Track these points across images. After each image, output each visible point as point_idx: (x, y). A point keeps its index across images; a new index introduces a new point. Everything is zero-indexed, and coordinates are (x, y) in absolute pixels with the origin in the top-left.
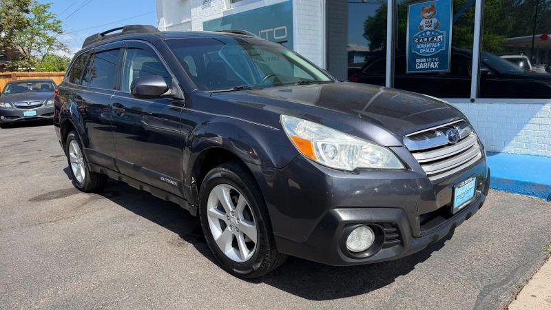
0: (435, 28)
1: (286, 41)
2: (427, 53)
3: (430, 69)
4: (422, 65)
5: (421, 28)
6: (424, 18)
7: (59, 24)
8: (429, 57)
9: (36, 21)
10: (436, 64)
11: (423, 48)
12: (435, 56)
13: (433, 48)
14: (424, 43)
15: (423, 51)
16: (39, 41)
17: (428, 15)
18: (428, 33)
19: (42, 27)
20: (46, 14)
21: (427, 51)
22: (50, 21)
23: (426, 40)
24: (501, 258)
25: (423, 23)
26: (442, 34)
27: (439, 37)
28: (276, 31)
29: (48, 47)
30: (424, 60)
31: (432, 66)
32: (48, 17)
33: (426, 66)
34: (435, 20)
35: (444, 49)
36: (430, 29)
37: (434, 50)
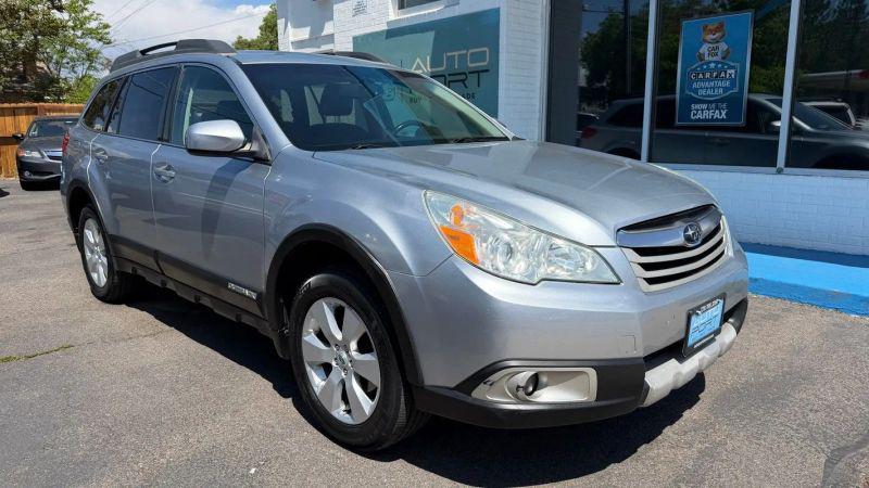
0: (723, 58)
1: (487, 71)
2: (709, 96)
3: (712, 120)
4: (701, 113)
5: (701, 57)
6: (705, 41)
7: (107, 31)
8: (711, 102)
9: (71, 24)
10: (724, 113)
11: (704, 88)
12: (722, 100)
13: (717, 89)
14: (704, 80)
15: (703, 92)
16: (75, 55)
17: (712, 37)
18: (712, 65)
19: (79, 33)
20: (86, 13)
21: (709, 92)
22: (93, 25)
23: (708, 75)
24: (849, 410)
25: (704, 49)
26: (733, 68)
27: (729, 71)
28: (472, 54)
29: (87, 64)
30: (704, 106)
31: (717, 115)
32: (88, 18)
33: (707, 115)
34: (723, 46)
35: (736, 90)
36: (714, 58)
37: (721, 91)
